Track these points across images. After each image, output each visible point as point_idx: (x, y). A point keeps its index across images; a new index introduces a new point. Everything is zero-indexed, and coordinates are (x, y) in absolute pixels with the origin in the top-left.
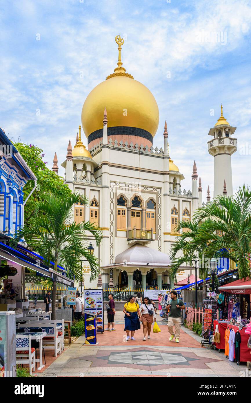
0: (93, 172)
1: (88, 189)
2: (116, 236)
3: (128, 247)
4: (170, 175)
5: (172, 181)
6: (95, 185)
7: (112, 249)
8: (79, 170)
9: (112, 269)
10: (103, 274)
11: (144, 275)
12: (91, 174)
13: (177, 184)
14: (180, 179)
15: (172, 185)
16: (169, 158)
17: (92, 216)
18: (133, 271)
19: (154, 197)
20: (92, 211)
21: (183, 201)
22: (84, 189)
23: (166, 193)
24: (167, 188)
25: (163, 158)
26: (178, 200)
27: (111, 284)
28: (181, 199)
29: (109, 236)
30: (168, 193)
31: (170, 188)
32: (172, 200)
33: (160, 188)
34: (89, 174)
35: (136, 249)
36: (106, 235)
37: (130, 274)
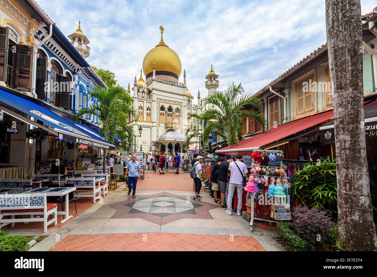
0: (148, 94)
1: (145, 101)
2: (160, 126)
3: (165, 132)
4: (187, 96)
5: (188, 100)
6: (149, 100)
7: (157, 132)
8: (140, 92)
9: (157, 143)
10: (152, 145)
11: (174, 145)
12: (147, 94)
13: (190, 101)
14: (192, 99)
15: (188, 101)
16: (186, 88)
17: (147, 116)
18: (168, 144)
19: (179, 107)
20: (147, 113)
21: (193, 109)
22: (143, 102)
23: (185, 105)
24: (185, 103)
25: (184, 88)
26: (191, 109)
27: (157, 150)
28: (192, 109)
29: (156, 126)
30: (186, 105)
31: (187, 103)
32: (188, 109)
33: (182, 103)
34: (146, 94)
35: (170, 133)
36: (154, 126)
37: (167, 145)
